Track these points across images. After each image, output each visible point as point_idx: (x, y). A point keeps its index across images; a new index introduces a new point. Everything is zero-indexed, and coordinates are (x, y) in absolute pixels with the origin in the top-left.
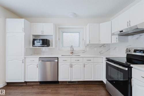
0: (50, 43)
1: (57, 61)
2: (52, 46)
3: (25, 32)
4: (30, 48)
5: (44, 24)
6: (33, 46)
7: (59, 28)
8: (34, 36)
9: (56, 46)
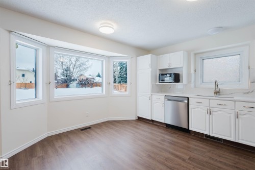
0: (181, 78)
1: (186, 101)
2: (182, 82)
3: (151, 67)
4: (156, 85)
5: (171, 54)
6: (159, 82)
7: (195, 54)
8: (160, 70)
9: (189, 82)
